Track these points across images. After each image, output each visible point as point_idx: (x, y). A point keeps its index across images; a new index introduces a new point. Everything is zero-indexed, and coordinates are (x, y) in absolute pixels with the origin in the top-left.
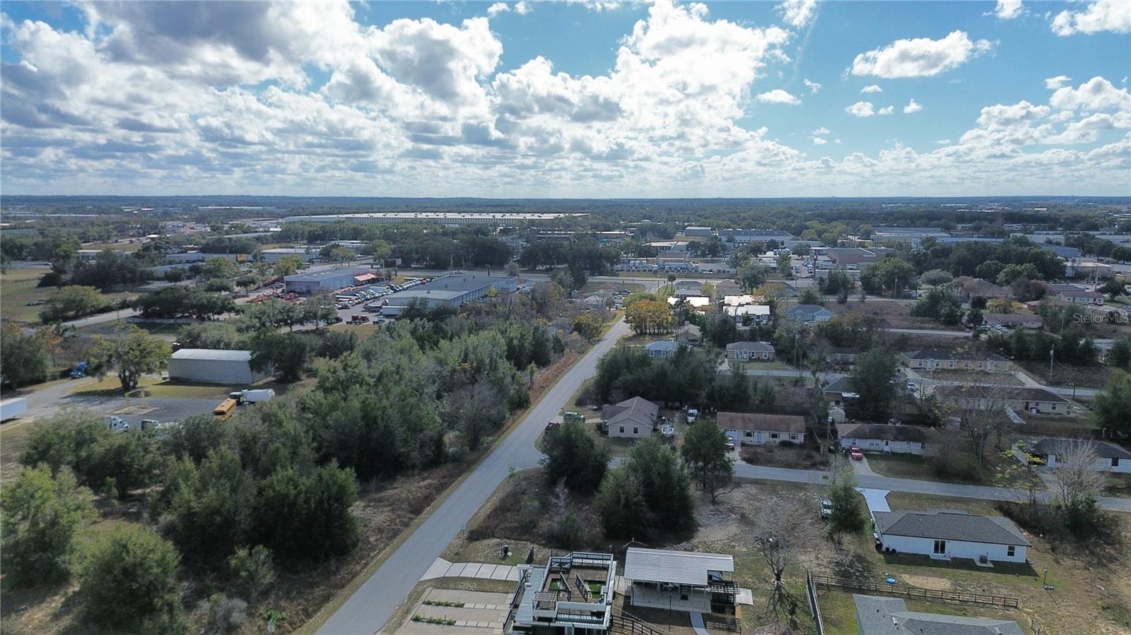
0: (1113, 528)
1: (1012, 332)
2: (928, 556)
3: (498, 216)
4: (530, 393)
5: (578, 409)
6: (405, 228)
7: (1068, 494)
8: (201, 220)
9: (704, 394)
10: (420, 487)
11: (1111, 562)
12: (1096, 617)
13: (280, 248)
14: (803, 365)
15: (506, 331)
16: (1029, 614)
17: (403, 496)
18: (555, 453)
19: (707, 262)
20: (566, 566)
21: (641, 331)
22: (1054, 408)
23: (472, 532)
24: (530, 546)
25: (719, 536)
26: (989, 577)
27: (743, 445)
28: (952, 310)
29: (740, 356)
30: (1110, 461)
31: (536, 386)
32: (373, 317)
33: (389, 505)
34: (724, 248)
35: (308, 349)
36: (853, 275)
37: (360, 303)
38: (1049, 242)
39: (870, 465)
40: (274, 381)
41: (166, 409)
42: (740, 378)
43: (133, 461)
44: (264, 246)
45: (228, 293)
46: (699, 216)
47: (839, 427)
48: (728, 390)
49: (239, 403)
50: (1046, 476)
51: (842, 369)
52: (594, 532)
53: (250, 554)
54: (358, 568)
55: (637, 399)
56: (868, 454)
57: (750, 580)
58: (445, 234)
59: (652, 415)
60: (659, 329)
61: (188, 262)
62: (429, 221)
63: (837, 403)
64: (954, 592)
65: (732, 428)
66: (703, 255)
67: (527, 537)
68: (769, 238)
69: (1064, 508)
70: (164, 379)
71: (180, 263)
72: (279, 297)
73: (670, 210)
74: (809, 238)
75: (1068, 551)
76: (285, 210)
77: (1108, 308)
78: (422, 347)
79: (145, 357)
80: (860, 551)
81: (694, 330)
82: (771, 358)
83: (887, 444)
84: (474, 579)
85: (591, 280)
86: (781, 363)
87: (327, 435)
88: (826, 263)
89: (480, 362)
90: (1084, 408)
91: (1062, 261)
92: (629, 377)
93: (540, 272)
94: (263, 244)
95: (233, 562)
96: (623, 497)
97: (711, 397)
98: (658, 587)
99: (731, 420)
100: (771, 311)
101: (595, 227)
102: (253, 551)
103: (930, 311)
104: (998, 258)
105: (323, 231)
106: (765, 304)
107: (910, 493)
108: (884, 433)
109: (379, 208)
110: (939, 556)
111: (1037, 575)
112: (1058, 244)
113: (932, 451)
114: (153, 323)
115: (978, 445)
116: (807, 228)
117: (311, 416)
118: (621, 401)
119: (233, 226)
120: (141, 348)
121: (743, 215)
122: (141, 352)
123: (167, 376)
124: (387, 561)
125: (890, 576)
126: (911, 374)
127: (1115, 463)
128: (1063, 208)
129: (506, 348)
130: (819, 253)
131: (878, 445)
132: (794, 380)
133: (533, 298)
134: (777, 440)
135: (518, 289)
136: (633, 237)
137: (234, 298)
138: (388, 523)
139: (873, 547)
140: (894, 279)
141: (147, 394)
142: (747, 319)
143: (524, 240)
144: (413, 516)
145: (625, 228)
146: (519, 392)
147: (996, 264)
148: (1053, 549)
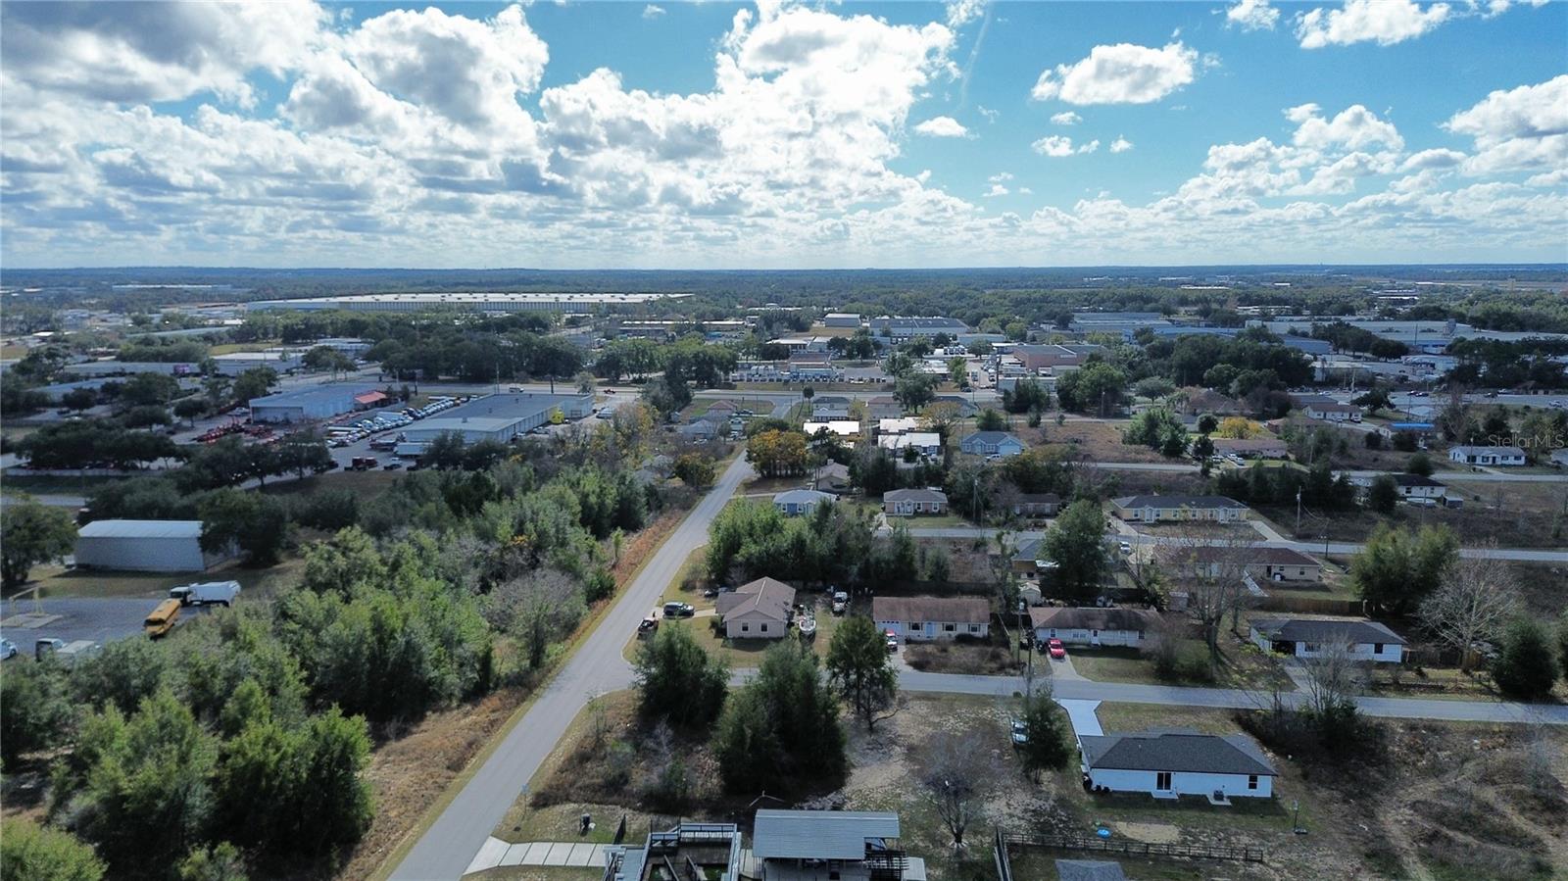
0: (1378, 740)
1: (1249, 464)
2: (1149, 794)
3: (564, 298)
4: (615, 573)
5: (685, 595)
6: (427, 318)
7: (1322, 698)
8: (117, 307)
9: (855, 569)
10: (461, 729)
11: (1377, 790)
12: (1358, 870)
13: (243, 351)
14: (985, 521)
15: (578, 484)
16: (1277, 870)
17: (436, 743)
18: (653, 670)
19: (856, 365)
20: (672, 844)
21: (769, 473)
22: (1302, 573)
23: (538, 795)
24: (621, 812)
25: (879, 781)
26: (1227, 820)
27: (908, 641)
28: (1174, 437)
29: (902, 509)
30: (1372, 647)
31: (624, 562)
32: (383, 461)
33: (417, 759)
34: (878, 346)
35: (288, 518)
36: (1048, 383)
37: (363, 437)
38: (1293, 333)
39: (1075, 664)
40: (239, 566)
41: (73, 616)
42: (903, 544)
43: (26, 713)
44: (216, 349)
45: (162, 426)
46: (843, 297)
47: (1033, 612)
48: (888, 562)
49: (185, 604)
50: (1294, 671)
51: (1036, 525)
52: (709, 785)
53: (211, 857)
54: (373, 860)
55: (766, 581)
56: (1072, 649)
57: (921, 844)
58: (487, 326)
59: (787, 604)
60: (792, 470)
61: (99, 376)
62: (463, 307)
63: (1030, 575)
64: (1183, 843)
65: (893, 620)
66: (850, 356)
67: (615, 798)
68: (936, 331)
69: (1316, 718)
70: (69, 566)
71: (87, 378)
72: (242, 430)
73: (804, 288)
74: (989, 330)
75: (1324, 777)
76: (247, 290)
77: (1368, 427)
78: (457, 512)
79: (37, 538)
80: (1064, 792)
81: (840, 472)
82: (943, 512)
83: (1095, 635)
84: (542, 868)
85: (698, 395)
86: (956, 517)
87: (322, 656)
88: (1011, 367)
89: (542, 534)
90: (1340, 571)
91: (1310, 362)
92: (754, 549)
93: (626, 384)
94: (214, 345)
95: (185, 871)
96: (749, 732)
97: (864, 572)
98: (800, 864)
99: (892, 608)
100: (941, 440)
101: (702, 316)
102: (215, 851)
103: (1148, 436)
104: (1230, 360)
105: (306, 324)
106: (934, 430)
107: (1126, 704)
108: (1093, 619)
109: (388, 288)
110: (1163, 794)
111: (1286, 814)
112: (1305, 335)
113: (1151, 642)
114: (48, 476)
115: (1209, 631)
116: (986, 316)
117: (297, 626)
118: (744, 583)
119: (166, 318)
120: (31, 525)
121: (902, 296)
122: (32, 530)
123: (72, 562)
124: (416, 846)
125: (1102, 826)
126: (1124, 529)
127: (1379, 649)
128: (1312, 283)
129: (579, 508)
130: (1002, 351)
131: (1083, 636)
132: (974, 543)
133: (617, 428)
134: (954, 634)
135: (595, 411)
136: (754, 331)
137: (172, 433)
138: (416, 787)
139: (1079, 785)
140: (1100, 392)
141: (43, 593)
142: (910, 454)
143: (602, 334)
144: (451, 774)
145: (743, 316)
146: (599, 573)
147: (1228, 369)
148: (1305, 776)
